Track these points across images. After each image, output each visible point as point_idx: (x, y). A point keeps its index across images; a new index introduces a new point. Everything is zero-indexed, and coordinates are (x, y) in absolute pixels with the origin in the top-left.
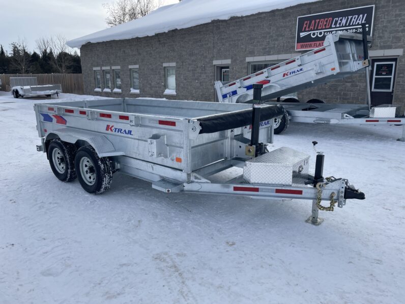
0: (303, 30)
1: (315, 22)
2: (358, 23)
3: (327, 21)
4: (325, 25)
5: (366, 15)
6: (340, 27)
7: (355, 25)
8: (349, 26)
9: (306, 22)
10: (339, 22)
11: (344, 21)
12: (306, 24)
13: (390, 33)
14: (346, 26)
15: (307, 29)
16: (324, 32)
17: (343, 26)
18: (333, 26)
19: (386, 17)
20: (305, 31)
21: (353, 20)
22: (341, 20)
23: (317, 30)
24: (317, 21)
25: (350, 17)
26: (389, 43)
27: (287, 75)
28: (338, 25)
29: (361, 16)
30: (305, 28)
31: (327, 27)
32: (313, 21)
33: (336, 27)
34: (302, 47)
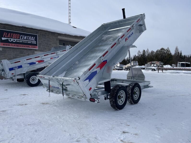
0: (4, 36)
1: (11, 35)
2: (32, 40)
3: (17, 35)
4: (16, 37)
5: (34, 37)
6: (24, 40)
7: (30, 40)
8: (28, 40)
9: (5, 33)
10: (23, 37)
11: (25, 38)
12: (5, 34)
13: (43, 46)
14: (26, 40)
15: (6, 37)
16: (16, 40)
17: (25, 40)
18: (20, 38)
19: (41, 40)
20: (4, 37)
21: (29, 38)
22: (24, 37)
23: (12, 38)
24: (12, 34)
25: (28, 37)
26: (43, 50)
27: (52, 58)
28: (23, 39)
29: (33, 37)
30: (5, 36)
31: (17, 38)
32: (9, 34)
33: (22, 39)
34: (4, 45)
